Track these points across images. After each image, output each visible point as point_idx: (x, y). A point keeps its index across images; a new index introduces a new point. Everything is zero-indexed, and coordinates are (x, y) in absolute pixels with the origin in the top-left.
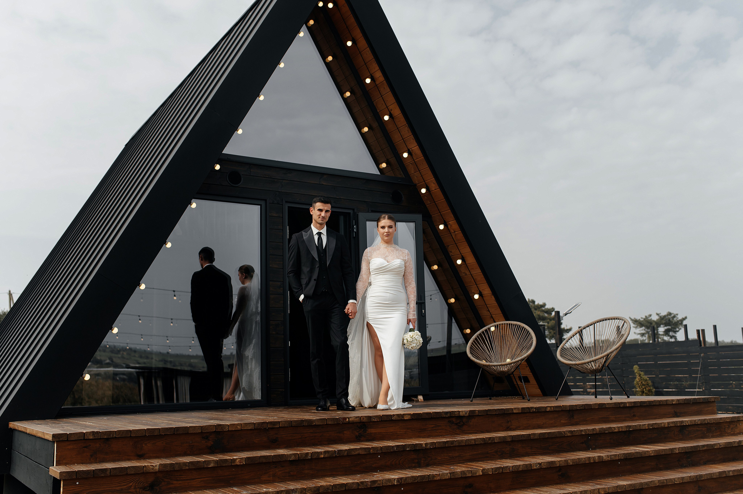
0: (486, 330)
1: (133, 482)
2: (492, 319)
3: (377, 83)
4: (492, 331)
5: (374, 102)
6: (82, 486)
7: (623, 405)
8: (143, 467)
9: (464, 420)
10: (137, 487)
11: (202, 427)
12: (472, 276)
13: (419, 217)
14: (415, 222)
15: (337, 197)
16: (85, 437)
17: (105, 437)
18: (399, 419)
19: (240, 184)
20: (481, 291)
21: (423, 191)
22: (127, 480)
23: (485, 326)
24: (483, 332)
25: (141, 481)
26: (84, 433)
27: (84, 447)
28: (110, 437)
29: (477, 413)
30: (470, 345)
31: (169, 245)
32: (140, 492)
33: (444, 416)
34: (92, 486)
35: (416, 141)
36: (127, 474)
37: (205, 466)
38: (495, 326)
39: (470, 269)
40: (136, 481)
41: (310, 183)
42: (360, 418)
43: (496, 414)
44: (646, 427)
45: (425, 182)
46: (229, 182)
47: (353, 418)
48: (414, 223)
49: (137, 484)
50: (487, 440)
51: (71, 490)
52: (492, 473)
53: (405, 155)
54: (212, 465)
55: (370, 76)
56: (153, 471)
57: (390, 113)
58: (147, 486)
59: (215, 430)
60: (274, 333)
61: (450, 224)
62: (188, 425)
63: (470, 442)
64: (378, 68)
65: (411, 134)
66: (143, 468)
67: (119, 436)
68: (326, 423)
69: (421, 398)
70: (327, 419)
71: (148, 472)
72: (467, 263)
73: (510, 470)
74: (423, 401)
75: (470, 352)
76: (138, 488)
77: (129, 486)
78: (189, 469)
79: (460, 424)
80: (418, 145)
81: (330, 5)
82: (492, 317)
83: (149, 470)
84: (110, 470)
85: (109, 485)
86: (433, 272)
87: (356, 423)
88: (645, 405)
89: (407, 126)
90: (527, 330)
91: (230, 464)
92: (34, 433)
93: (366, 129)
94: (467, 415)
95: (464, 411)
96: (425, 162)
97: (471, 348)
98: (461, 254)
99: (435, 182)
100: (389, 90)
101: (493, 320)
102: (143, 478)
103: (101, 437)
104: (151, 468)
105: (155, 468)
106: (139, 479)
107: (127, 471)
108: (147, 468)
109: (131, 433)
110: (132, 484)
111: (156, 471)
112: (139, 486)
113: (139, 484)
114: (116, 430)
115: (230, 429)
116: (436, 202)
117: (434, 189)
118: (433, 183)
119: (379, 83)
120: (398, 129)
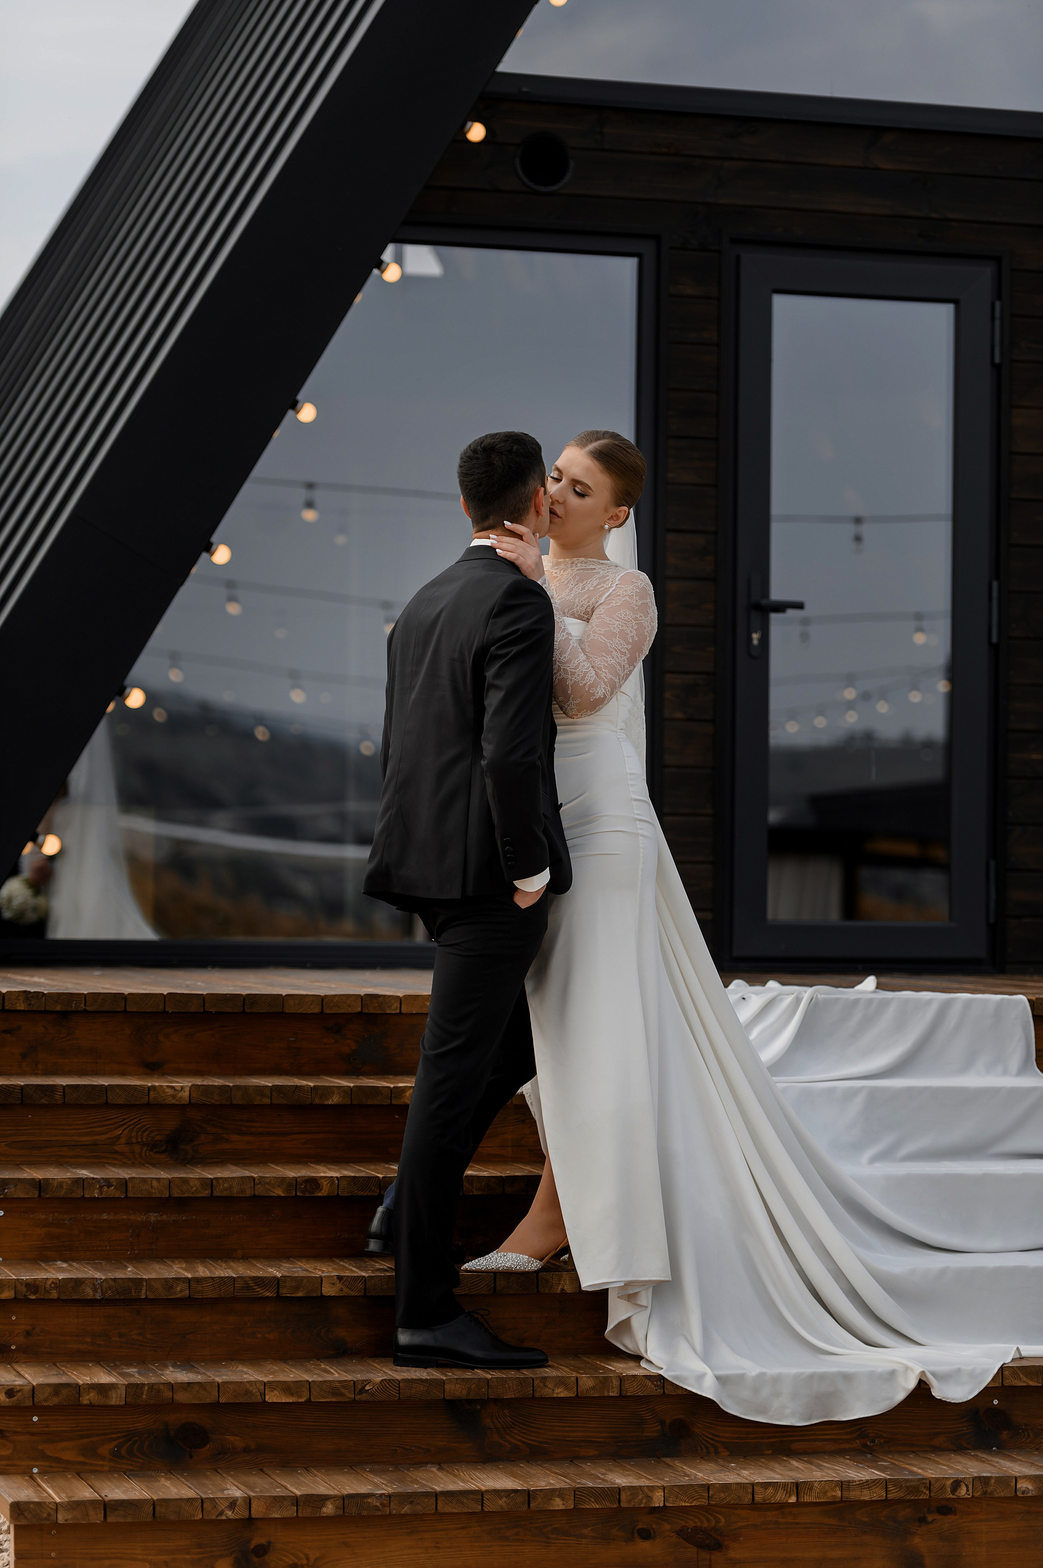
1: (124, 1126)
8: (149, 1090)
10: (134, 1140)
11: (322, 1000)
16: (6, 1004)
17: (58, 1008)
19: (564, 181)
22: (111, 1118)
25: (145, 1126)
26: (4, 995)
27: (4, 1032)
28: (69, 1009)
31: (307, 413)
32: (143, 1154)
34: (20, 1128)
36: (107, 1105)
37: (317, 1101)
40: (131, 1125)
41: (823, 165)
46: (523, 178)
49: (134, 1134)
54: (335, 1100)
56: (174, 1102)
58: (161, 1141)
59: (359, 1009)
60: (679, 715)
62: (284, 992)
66: (149, 1093)
67: (94, 1008)
71: (162, 1104)
76: (138, 1143)
77: (114, 1137)
78: (271, 1106)
83: (165, 1099)
84: (64, 1089)
85: (63, 1129)
91: (387, 1102)
102: (150, 1118)
103: (48, 1008)
104: (169, 1094)
105: (180, 1094)
106: (140, 1120)
107: (107, 1097)
108: (158, 1093)
109: (126, 1001)
110: (121, 1132)
111: (183, 1103)
112: (139, 1140)
113: (139, 1134)
114: (86, 992)
115: (404, 1010)
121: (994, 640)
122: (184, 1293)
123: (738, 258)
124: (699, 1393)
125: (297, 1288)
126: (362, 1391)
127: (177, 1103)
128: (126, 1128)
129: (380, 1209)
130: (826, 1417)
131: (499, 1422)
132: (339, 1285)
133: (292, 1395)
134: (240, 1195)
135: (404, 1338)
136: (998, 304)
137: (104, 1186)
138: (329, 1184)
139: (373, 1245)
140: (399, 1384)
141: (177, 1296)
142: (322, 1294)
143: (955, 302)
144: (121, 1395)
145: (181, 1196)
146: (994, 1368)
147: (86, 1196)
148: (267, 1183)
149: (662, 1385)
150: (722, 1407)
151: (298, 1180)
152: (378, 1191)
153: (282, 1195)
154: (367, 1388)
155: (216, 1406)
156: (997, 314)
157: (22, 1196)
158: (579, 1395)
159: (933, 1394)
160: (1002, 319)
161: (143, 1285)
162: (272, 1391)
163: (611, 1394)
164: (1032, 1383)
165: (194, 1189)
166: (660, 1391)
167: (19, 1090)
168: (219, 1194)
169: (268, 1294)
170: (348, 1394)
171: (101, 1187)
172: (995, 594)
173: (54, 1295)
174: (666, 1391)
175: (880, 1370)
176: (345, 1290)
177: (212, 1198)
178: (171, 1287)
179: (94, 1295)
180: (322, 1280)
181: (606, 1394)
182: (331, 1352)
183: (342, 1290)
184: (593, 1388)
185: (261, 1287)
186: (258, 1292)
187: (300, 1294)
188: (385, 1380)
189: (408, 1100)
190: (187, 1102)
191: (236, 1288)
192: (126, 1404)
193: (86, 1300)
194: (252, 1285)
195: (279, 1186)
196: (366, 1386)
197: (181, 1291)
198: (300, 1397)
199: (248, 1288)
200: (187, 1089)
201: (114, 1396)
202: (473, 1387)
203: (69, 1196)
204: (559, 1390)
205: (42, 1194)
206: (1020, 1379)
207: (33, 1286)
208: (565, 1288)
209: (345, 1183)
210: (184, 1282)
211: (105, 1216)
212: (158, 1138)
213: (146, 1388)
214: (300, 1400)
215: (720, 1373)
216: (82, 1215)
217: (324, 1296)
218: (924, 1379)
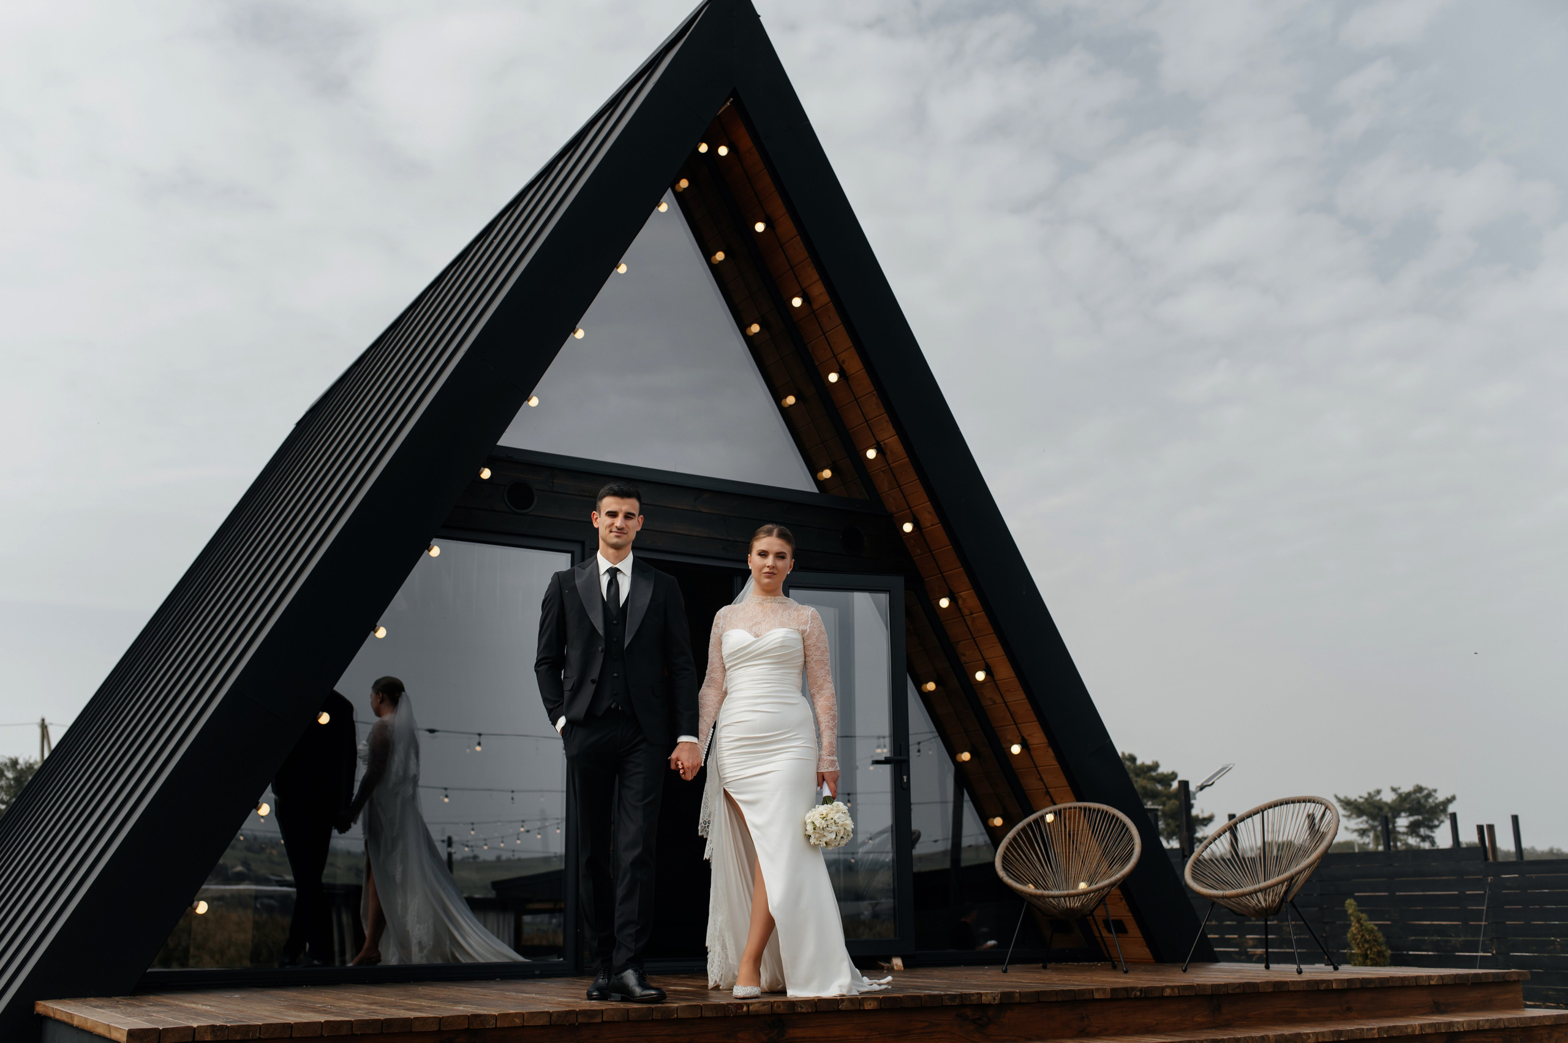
0: (1036, 821)
2: (1048, 797)
3: (816, 306)
4: (1049, 824)
5: (810, 343)
7: (1324, 985)
9: (991, 1013)
11: (440, 1020)
12: (1007, 706)
13: (899, 581)
14: (889, 591)
16: (196, 1036)
17: (238, 1038)
18: (853, 1008)
19: (532, 508)
20: (1026, 738)
21: (908, 527)
23: (1034, 812)
24: (1029, 825)
26: (194, 1029)
28: (247, 1038)
29: (1017, 999)
30: (1002, 852)
31: (381, 633)
33: (949, 1004)
35: (894, 427)
38: (1055, 813)
39: (1002, 692)
41: (675, 508)
42: (772, 1006)
43: (1057, 1001)
44: (1374, 1034)
45: (911, 511)
46: (508, 503)
47: (757, 1005)
48: (888, 595)
53: (871, 454)
55: (801, 293)
57: (840, 369)
61: (961, 597)
62: (412, 1015)
65: (883, 411)
67: (267, 1036)
68: (699, 1016)
69: (897, 962)
70: (701, 1007)
72: (996, 678)
74: (903, 969)
75: (1003, 866)
79: (981, 1022)
80: (897, 434)
81: (723, 151)
82: (1048, 793)
86: (925, 697)
87: (764, 1015)
88: (1373, 986)
89: (874, 395)
90: (1121, 821)
92: (88, 1026)
93: (791, 400)
94: (996, 1002)
95: (991, 995)
96: (911, 469)
97: (1005, 858)
98: (984, 659)
99: (931, 509)
100: (838, 321)
101: (1050, 799)
103: (230, 1038)
114: (261, 1024)
115: (499, 1025)
116: (933, 552)
117: (930, 525)
118: (928, 511)
119: (820, 308)
120: (856, 400)
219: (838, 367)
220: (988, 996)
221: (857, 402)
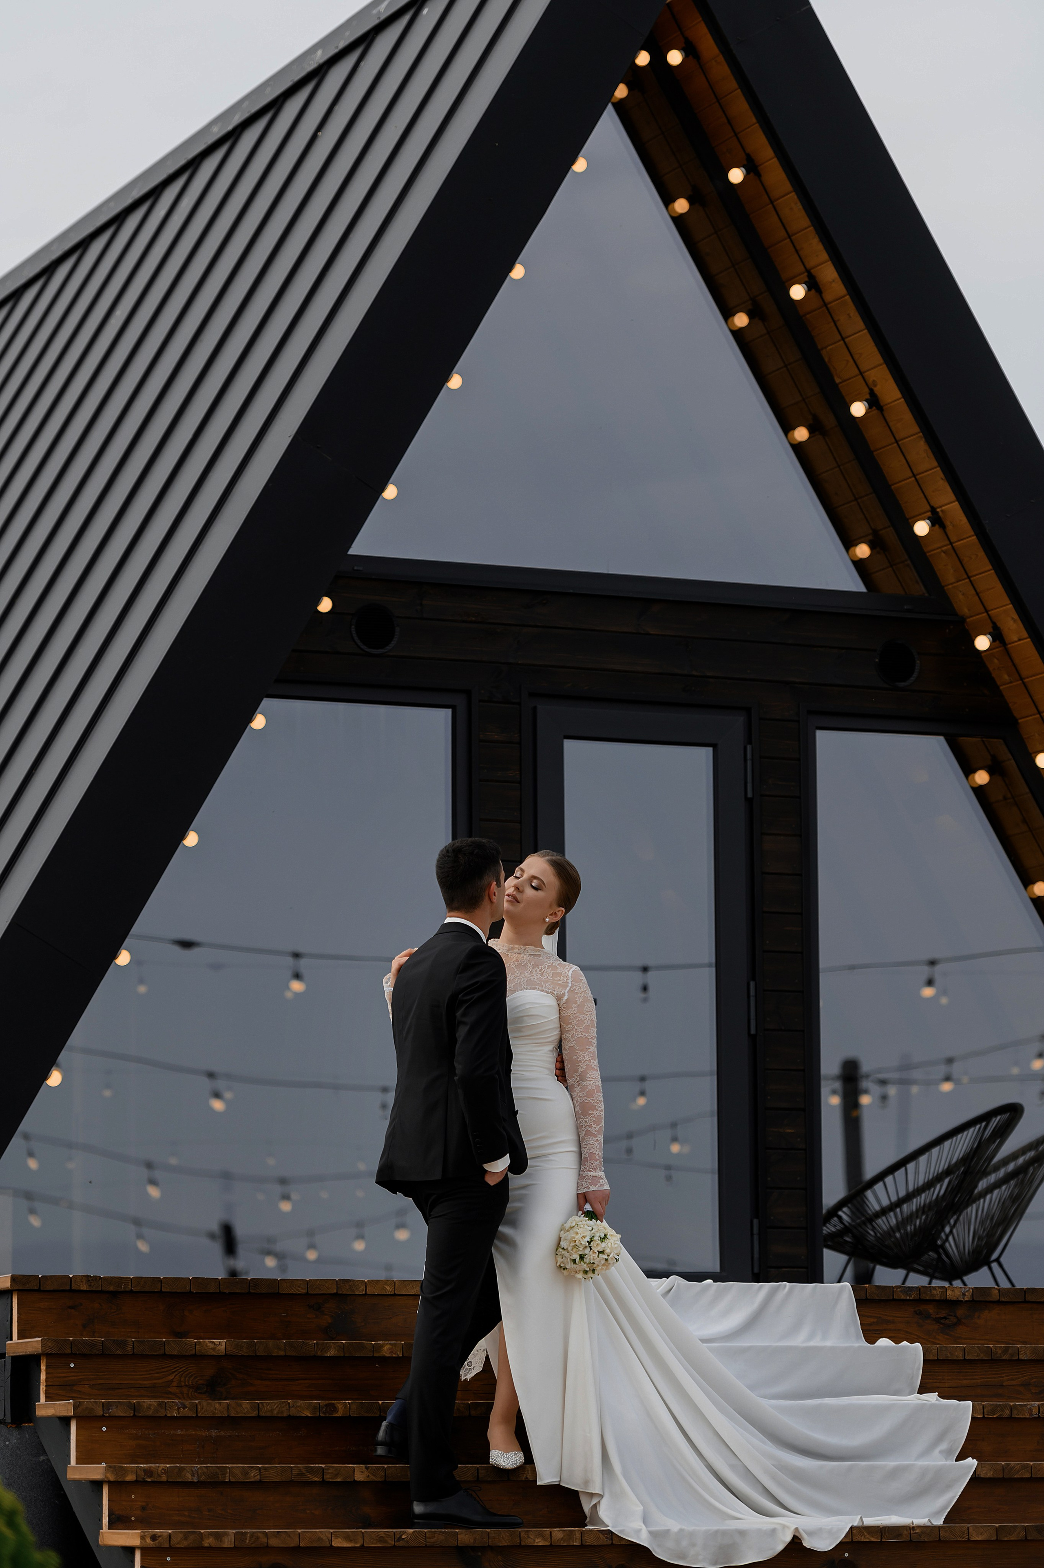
1: (176, 1373)
3: (828, 297)
5: (824, 350)
6: (81, 1372)
8: (195, 1345)
9: (960, 1312)
10: (183, 1384)
11: (307, 1283)
15: (695, 673)
16: (72, 1285)
17: (111, 1289)
19: (391, 645)
21: (982, 643)
22: (163, 1368)
25: (190, 1373)
26: (71, 1277)
27: (70, 1307)
28: (120, 1289)
31: (193, 840)
32: (190, 1394)
35: (951, 486)
37: (319, 1354)
40: (181, 1372)
41: (607, 631)
45: (988, 615)
46: (358, 641)
49: (183, 1379)
50: (999, 1352)
51: (60, 1377)
52: (984, 1416)
53: (921, 528)
54: (332, 1352)
55: (804, 276)
56: (214, 1353)
57: (870, 394)
58: (203, 1384)
59: (335, 1291)
63: (950, 1353)
64: (824, 256)
65: (935, 464)
67: (138, 1289)
71: (205, 1355)
73: (1031, 1414)
76: (185, 1386)
77: (168, 1381)
78: (286, 1357)
79: (947, 1321)
81: (675, 57)
83: (207, 1351)
84: (133, 1343)
89: (920, 437)
91: (370, 1354)
93: (803, 433)
94: (966, 1299)
95: (959, 1290)
96: (982, 554)
99: (1016, 617)
100: (861, 325)
102: (195, 1368)
104: (211, 1347)
105: (218, 1348)
106: (187, 1368)
107: (165, 1349)
108: (202, 1347)
109: (161, 1284)
110: (173, 1377)
111: (220, 1354)
112: (187, 1383)
113: (187, 1379)
115: (369, 1292)
116: (1026, 680)
117: (1016, 639)
118: (1013, 618)
119: (834, 301)
120: (897, 442)
121: (753, 1032)
122: (256, 1478)
123: (535, 709)
124: (638, 1542)
125: (337, 1475)
126: (400, 1539)
127: (216, 1354)
128: (177, 1374)
129: (384, 1423)
130: (727, 1564)
131: (495, 1565)
132: (366, 1473)
133: (351, 1541)
134: (279, 1415)
135: (418, 1508)
136: (749, 747)
137: (180, 1407)
138: (343, 1408)
139: (380, 1451)
140: (426, 1535)
141: (251, 1480)
142: (354, 1479)
143: (714, 746)
144: (231, 1540)
145: (236, 1415)
146: (846, 1527)
147: (168, 1415)
148: (299, 1407)
149: (611, 1537)
150: (654, 1553)
151: (321, 1404)
152: (379, 1413)
153: (310, 1415)
154: (403, 1537)
155: (297, 1550)
156: (749, 756)
157: (122, 1415)
158: (553, 1544)
159: (804, 1545)
160: (752, 760)
161: (227, 1472)
162: (337, 1538)
163: (575, 1544)
164: (873, 1540)
165: (246, 1410)
166: (609, 1542)
167: (100, 1343)
168: (264, 1415)
169: (316, 1479)
170: (390, 1542)
171: (179, 1408)
172: (752, 992)
173: (164, 1478)
174: (614, 1542)
175: (765, 1528)
176: (371, 1476)
177: (259, 1418)
178: (247, 1473)
179: (192, 1479)
180: (354, 1469)
181: (571, 1544)
182: (360, 1525)
183: (368, 1477)
184: (562, 1539)
185: (311, 1474)
186: (308, 1477)
187: (339, 1480)
188: (415, 1531)
189: (386, 1353)
190: (223, 1354)
191: (293, 1474)
192: (235, 1548)
193: (187, 1482)
194: (304, 1472)
195: (307, 1409)
196: (402, 1535)
197: (254, 1476)
198: (356, 1543)
199: (302, 1474)
200: (224, 1344)
201: (226, 1540)
202: (477, 1537)
203: (156, 1415)
204: (538, 1540)
205: (136, 1413)
206: (865, 1536)
207: (148, 1472)
208: (528, 1476)
209: (355, 1406)
210: (256, 1470)
211: (179, 1432)
212: (201, 1382)
213: (249, 1535)
214: (357, 1546)
215: (652, 1529)
216: (163, 1431)
217: (357, 1481)
218: (797, 1534)
219: (867, 390)
220: (956, 1290)
221: (898, 445)
